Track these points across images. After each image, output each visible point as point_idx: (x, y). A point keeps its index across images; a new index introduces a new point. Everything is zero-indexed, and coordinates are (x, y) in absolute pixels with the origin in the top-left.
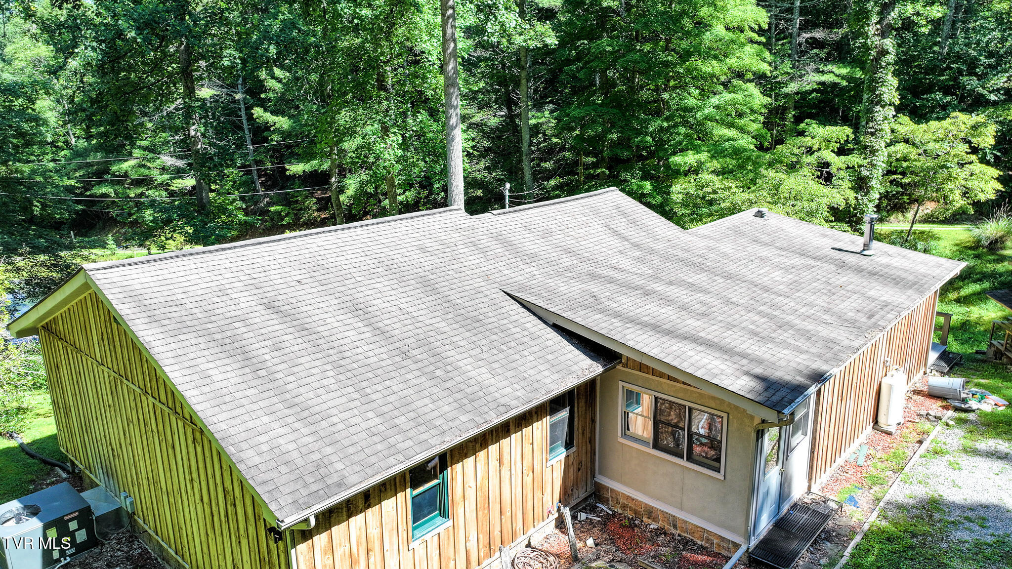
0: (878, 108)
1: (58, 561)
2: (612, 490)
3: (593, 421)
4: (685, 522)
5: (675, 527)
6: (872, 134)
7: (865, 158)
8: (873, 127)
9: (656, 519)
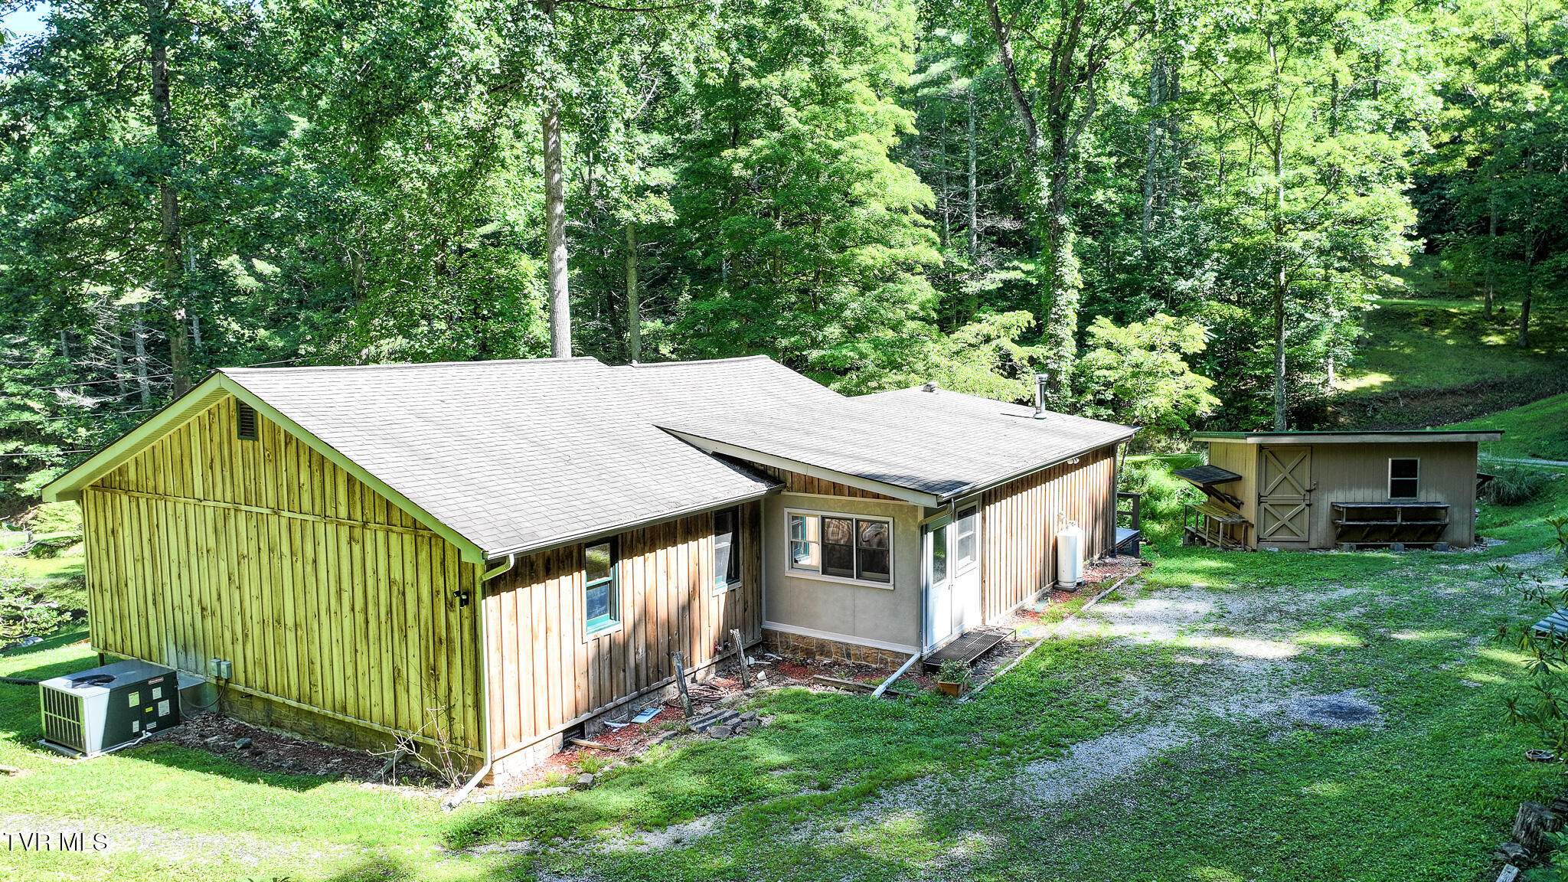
0: (1060, 291)
1: (139, 735)
2: (782, 634)
3: (759, 558)
4: (858, 647)
5: (849, 656)
6: (1057, 321)
7: (1051, 349)
8: (1055, 314)
9: (828, 654)
